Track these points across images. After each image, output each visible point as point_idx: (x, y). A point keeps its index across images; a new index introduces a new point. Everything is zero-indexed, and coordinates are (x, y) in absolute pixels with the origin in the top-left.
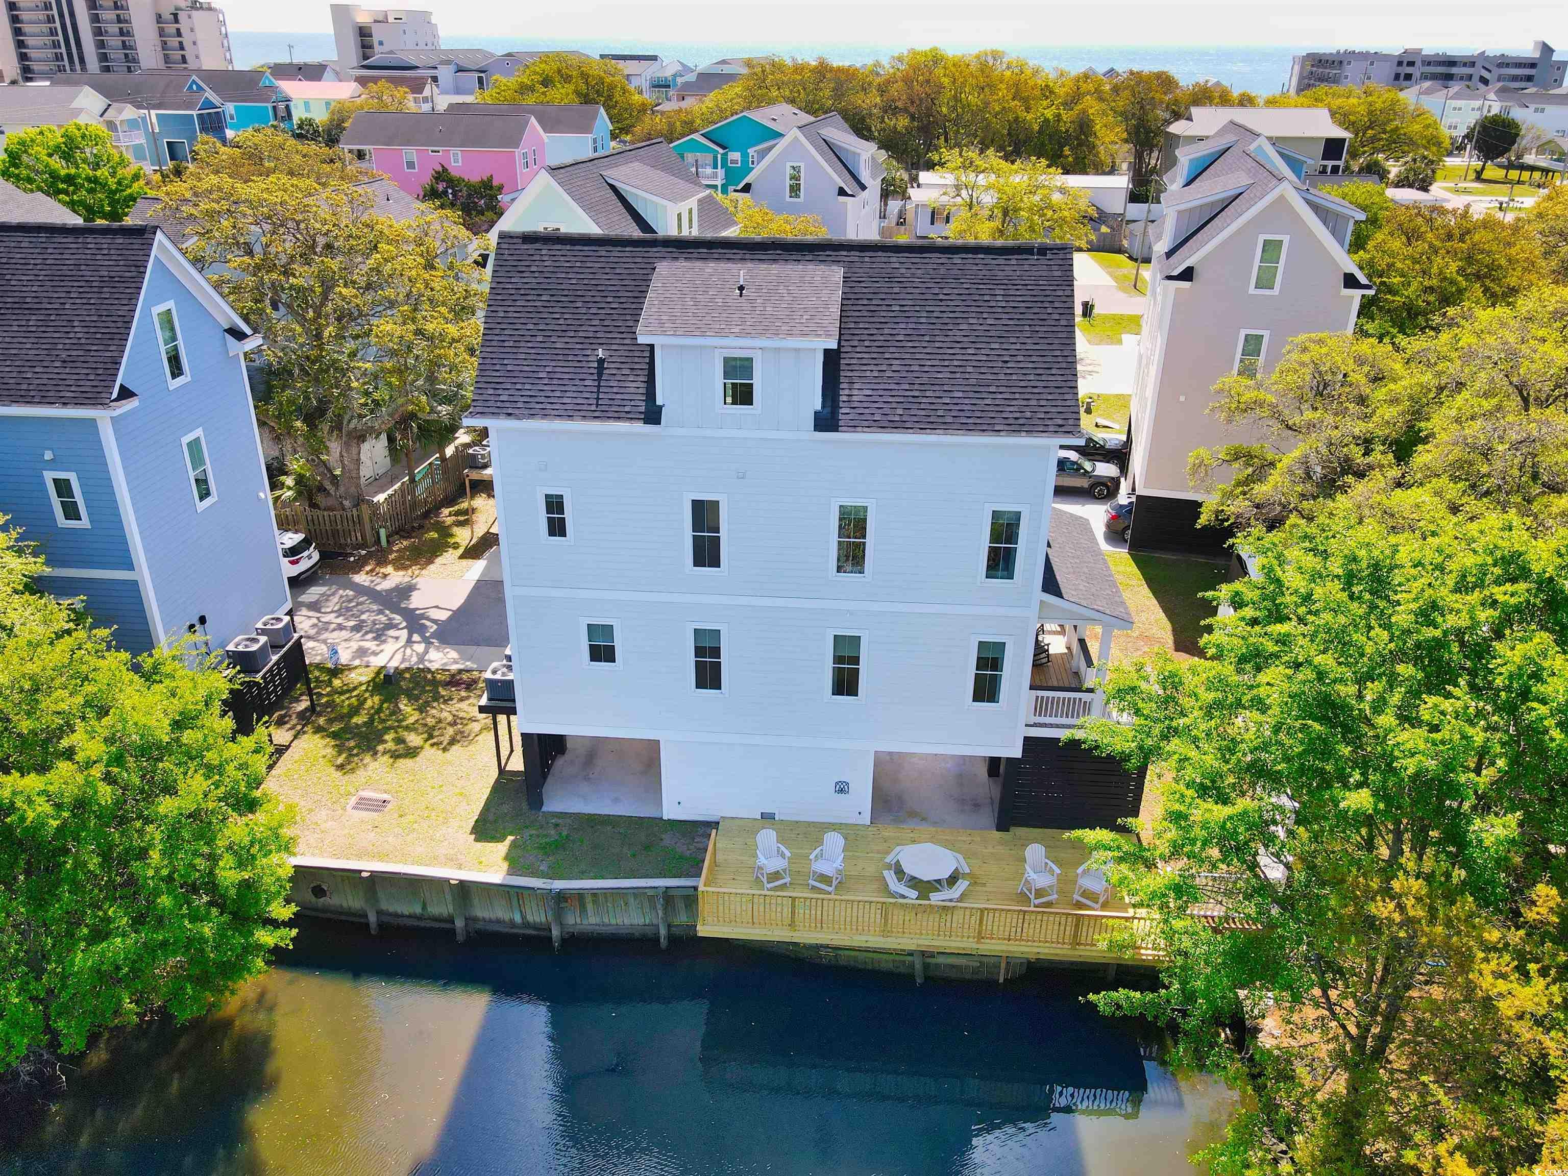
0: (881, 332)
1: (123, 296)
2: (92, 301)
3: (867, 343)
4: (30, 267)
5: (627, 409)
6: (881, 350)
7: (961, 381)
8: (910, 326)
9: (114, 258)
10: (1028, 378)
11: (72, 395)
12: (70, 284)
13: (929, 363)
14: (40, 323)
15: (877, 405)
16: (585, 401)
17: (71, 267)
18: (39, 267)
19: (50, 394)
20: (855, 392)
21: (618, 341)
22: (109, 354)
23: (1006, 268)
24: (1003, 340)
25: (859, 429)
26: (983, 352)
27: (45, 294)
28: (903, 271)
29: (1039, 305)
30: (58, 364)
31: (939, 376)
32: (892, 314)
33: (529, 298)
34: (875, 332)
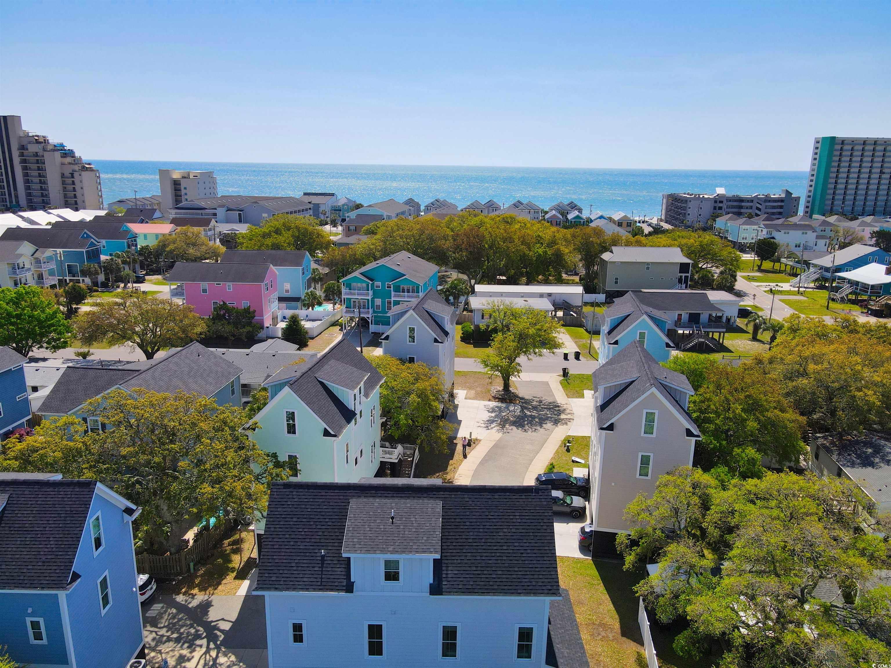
0: (461, 537)
1: (76, 522)
2: (61, 526)
3: (454, 544)
4: (29, 506)
5: (336, 584)
6: (461, 548)
7: (501, 565)
8: (475, 534)
9: (73, 499)
10: (532, 562)
11: (47, 582)
12: (50, 515)
13: (485, 555)
14: (32, 539)
15: (460, 579)
16: (315, 580)
17: (51, 506)
18: (33, 506)
19: (35, 582)
20: (449, 572)
21: (331, 544)
22: (68, 557)
23: (520, 500)
24: (520, 541)
25: (452, 593)
26: (511, 548)
27: (36, 522)
28: (471, 503)
29: (536, 521)
30: (40, 564)
31: (490, 562)
32: (466, 527)
33: (287, 520)
34: (458, 537)
